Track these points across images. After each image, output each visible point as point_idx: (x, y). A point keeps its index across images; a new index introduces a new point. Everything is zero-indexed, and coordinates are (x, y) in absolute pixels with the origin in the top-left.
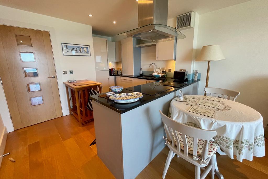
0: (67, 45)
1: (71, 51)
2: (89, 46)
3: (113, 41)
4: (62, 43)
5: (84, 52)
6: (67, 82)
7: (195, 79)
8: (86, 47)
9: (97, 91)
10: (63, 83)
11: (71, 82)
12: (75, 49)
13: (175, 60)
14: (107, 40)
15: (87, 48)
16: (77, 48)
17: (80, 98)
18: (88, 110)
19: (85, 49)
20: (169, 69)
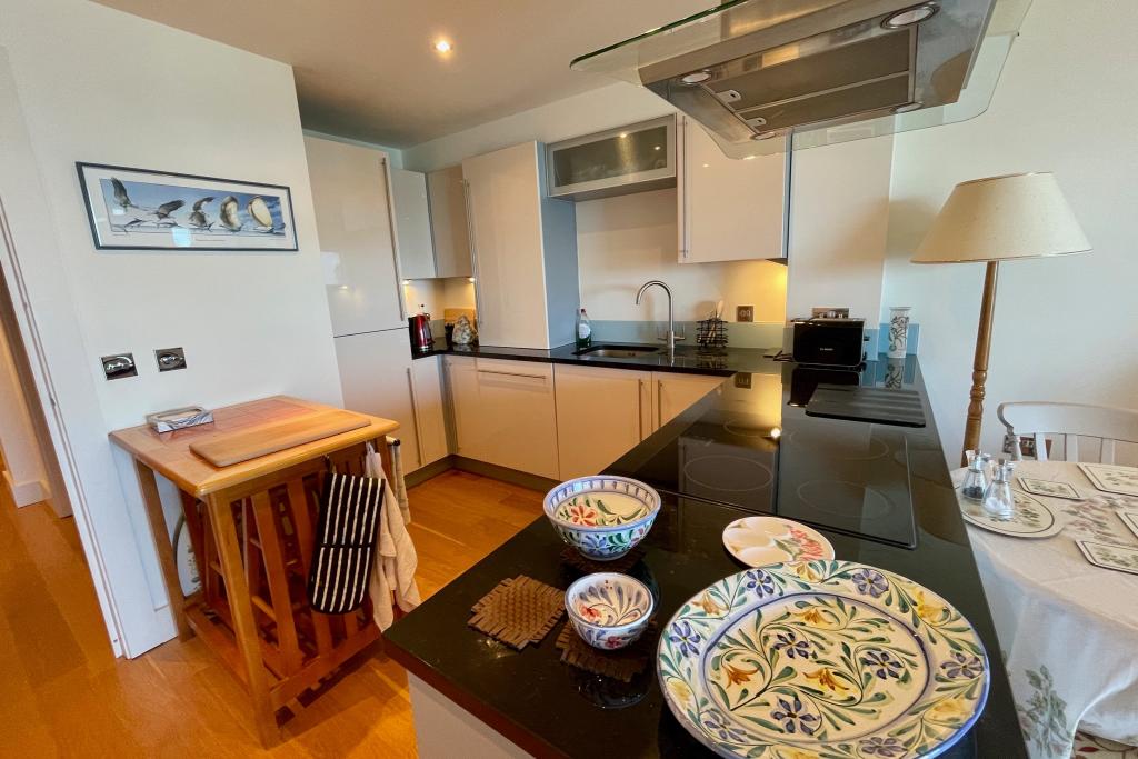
0: (120, 176)
1: (156, 218)
2: (284, 192)
3: (413, 166)
4: (80, 166)
5: (251, 225)
6: (139, 429)
7: (892, 355)
8: (265, 199)
9: (375, 481)
10: (114, 438)
11: (176, 432)
12: (188, 209)
13: (784, 261)
14: (387, 162)
15: (272, 201)
16: (198, 199)
17: (253, 534)
18: (315, 614)
19: (260, 208)
20: (740, 309)
